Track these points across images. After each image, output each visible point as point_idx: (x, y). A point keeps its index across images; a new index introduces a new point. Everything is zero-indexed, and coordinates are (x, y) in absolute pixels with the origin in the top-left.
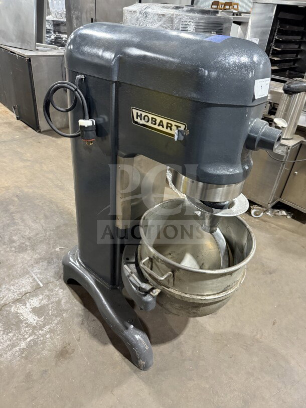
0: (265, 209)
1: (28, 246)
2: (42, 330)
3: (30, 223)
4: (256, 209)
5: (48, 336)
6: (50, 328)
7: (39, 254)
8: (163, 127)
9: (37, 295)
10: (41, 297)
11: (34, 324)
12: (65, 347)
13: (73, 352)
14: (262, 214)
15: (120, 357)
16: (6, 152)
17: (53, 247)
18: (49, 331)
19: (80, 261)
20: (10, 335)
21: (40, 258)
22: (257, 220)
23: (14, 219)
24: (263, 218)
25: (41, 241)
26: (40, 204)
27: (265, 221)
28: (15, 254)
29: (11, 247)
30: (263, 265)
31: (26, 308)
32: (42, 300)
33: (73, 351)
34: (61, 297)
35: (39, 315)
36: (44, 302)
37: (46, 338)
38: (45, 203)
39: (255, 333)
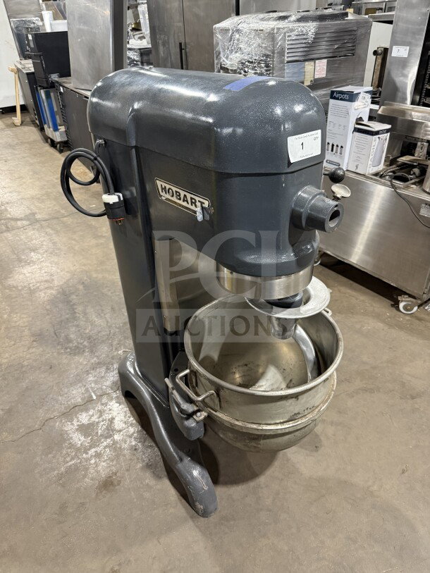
0: (419, 302)
1: (86, 347)
2: (87, 453)
3: (94, 317)
4: (405, 301)
5: (93, 461)
6: (96, 452)
7: (97, 357)
8: (188, 203)
9: (87, 410)
10: (91, 413)
11: (79, 445)
12: (110, 477)
13: (119, 484)
14: (416, 308)
15: (176, 496)
16: (78, 226)
17: (116, 349)
18: (95, 456)
19: (137, 369)
20: (50, 456)
21: (99, 363)
22: (408, 318)
23: (75, 312)
24: (418, 315)
25: (103, 341)
26: (109, 294)
27: (420, 319)
28: (69, 357)
29: (66, 348)
30: (403, 385)
31: (73, 424)
32: (93, 415)
33: (119, 482)
34: (115, 414)
35: (86, 436)
36: (95, 419)
37: (90, 464)
38: (115, 292)
39: (370, 483)
